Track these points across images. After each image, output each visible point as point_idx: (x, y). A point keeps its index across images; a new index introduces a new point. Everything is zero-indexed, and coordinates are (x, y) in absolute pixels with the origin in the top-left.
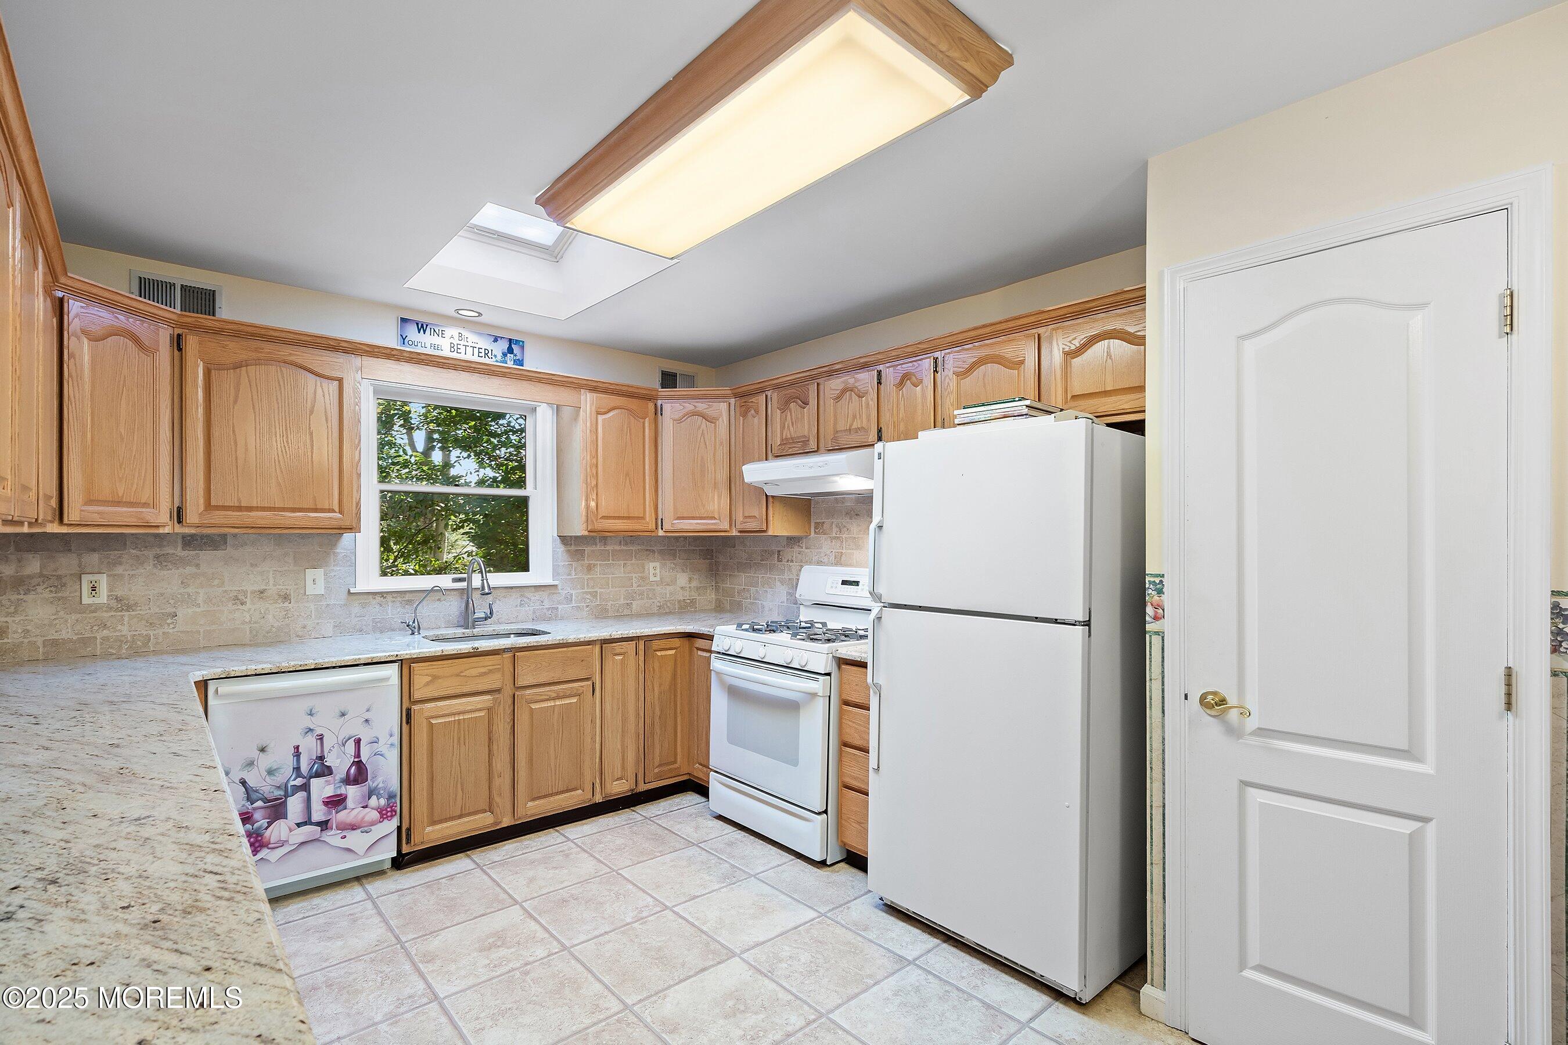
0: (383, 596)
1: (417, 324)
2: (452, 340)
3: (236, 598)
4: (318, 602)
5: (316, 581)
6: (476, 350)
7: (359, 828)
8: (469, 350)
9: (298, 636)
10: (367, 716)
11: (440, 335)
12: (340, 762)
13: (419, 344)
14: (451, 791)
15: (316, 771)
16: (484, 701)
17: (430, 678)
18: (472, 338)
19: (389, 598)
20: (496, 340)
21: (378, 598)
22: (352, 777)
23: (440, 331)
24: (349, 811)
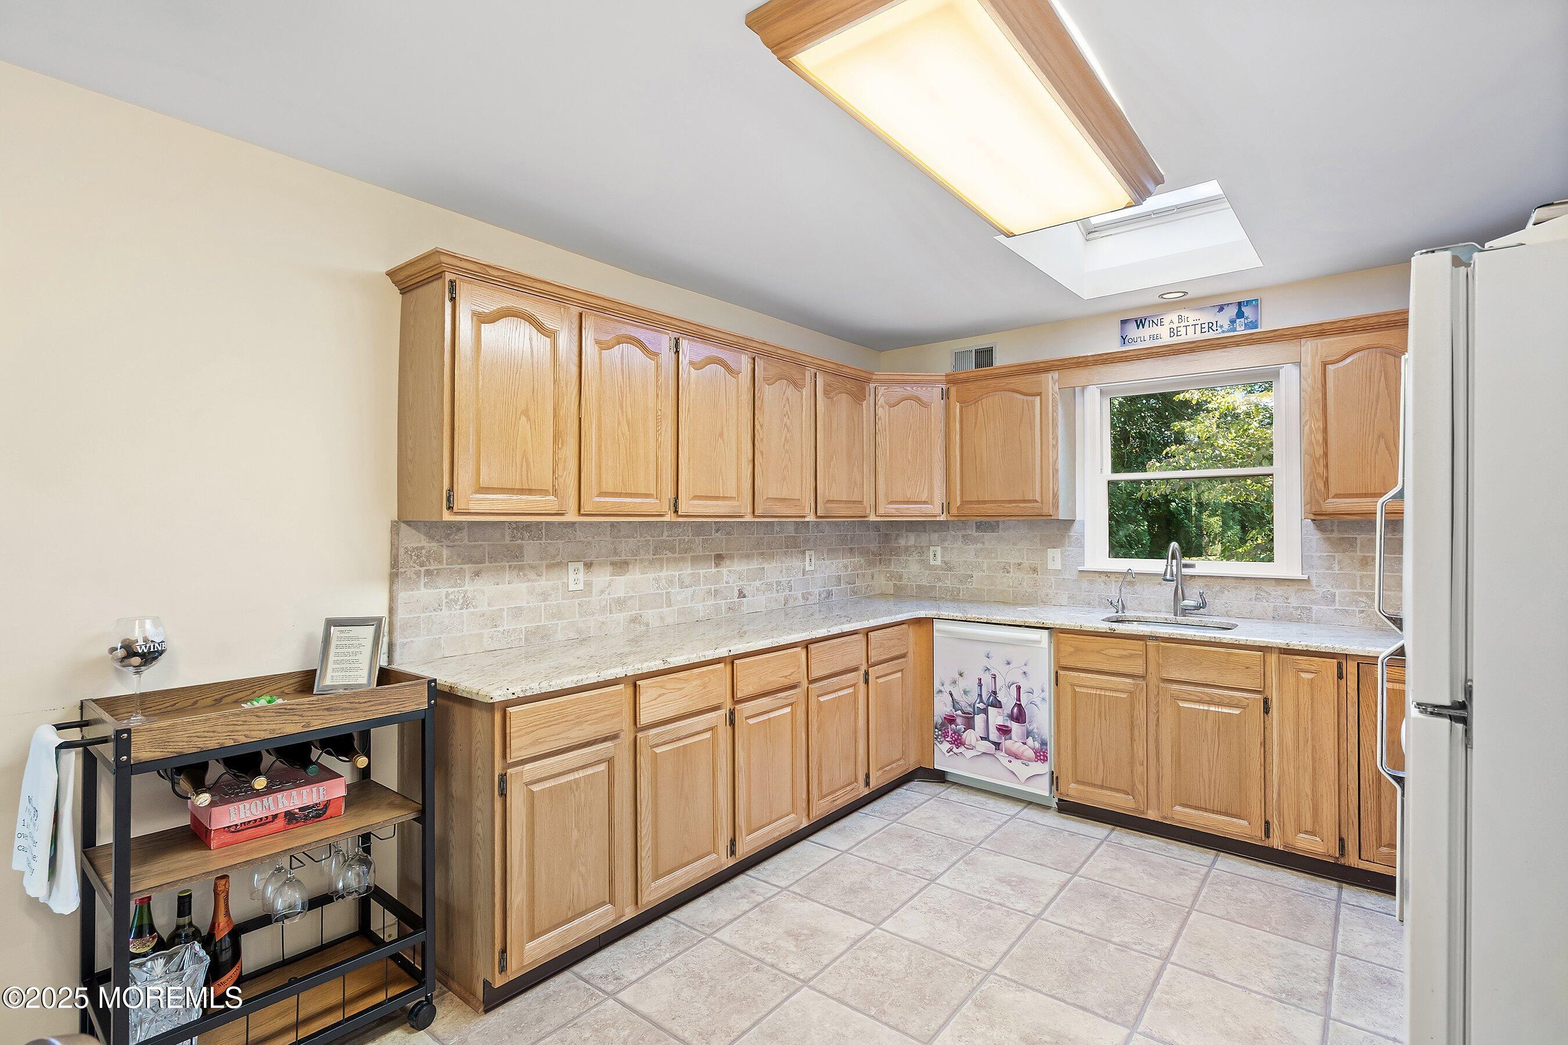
0: (1107, 576)
1: (1136, 321)
2: (1172, 325)
3: (1004, 568)
4: (1057, 576)
5: (1055, 558)
6: (1198, 328)
7: (1021, 759)
8: (1191, 329)
9: (1043, 602)
10: (1025, 669)
11: (1159, 324)
12: (1008, 700)
13: (1139, 340)
14: (1092, 759)
15: (992, 701)
16: (1125, 683)
17: (1072, 650)
18: (1192, 316)
19: (1113, 577)
20: (1221, 308)
21: (1103, 577)
22: (1015, 715)
23: (1159, 320)
24: (1013, 742)
